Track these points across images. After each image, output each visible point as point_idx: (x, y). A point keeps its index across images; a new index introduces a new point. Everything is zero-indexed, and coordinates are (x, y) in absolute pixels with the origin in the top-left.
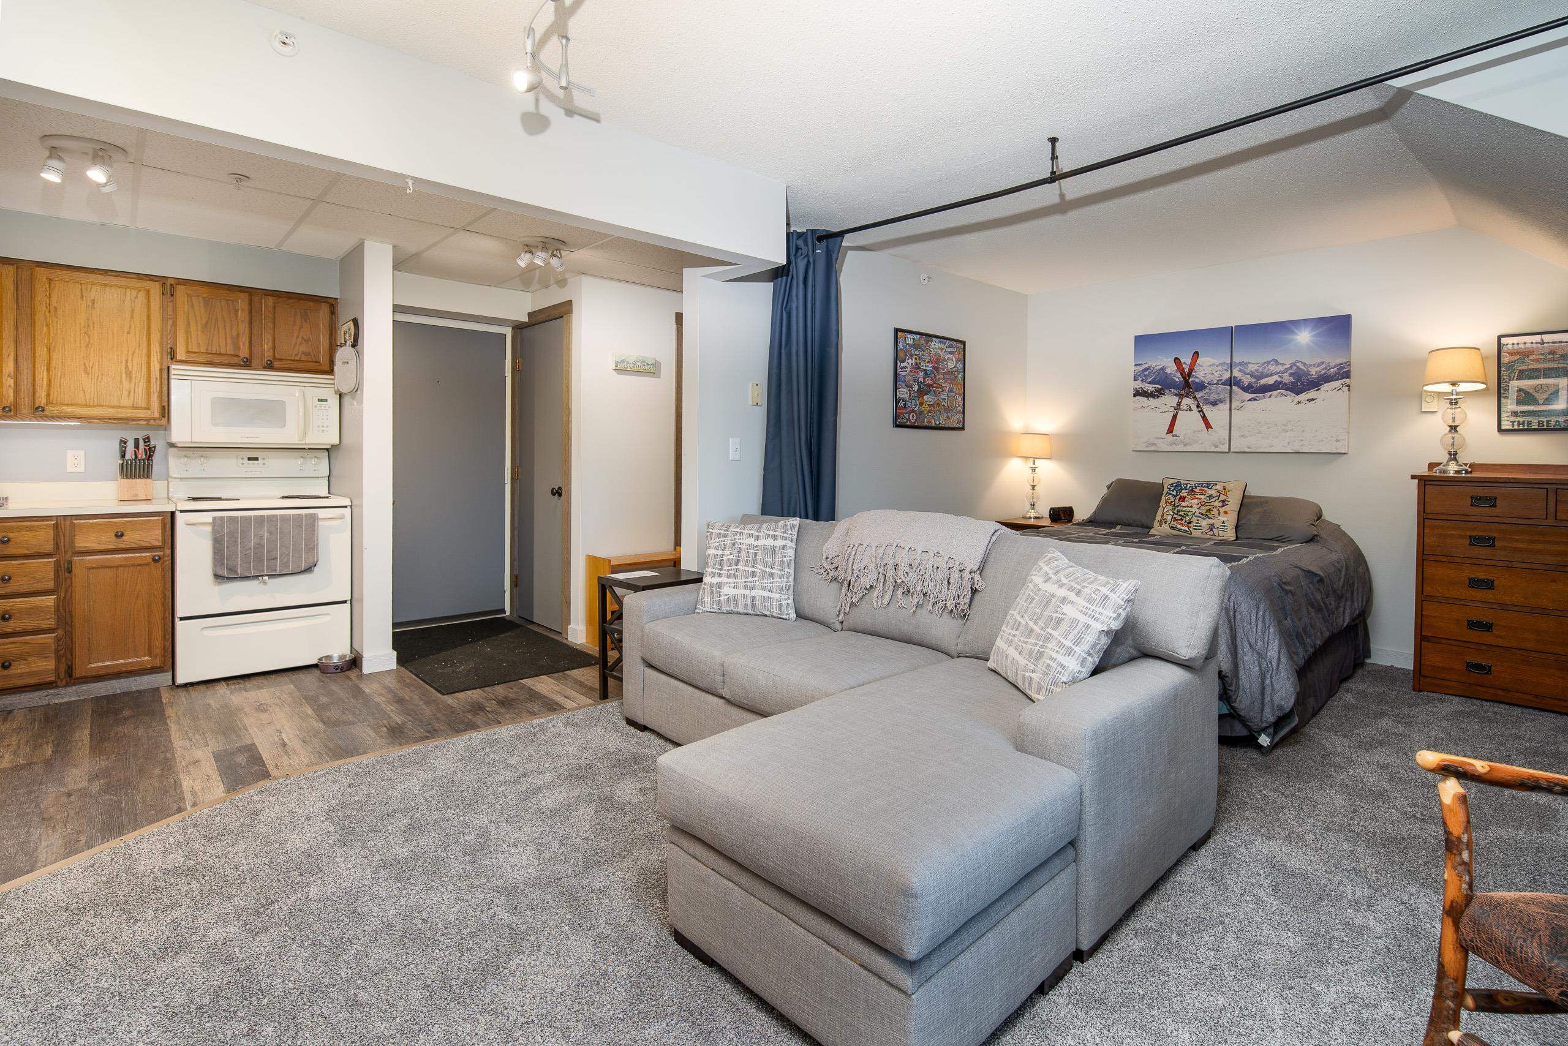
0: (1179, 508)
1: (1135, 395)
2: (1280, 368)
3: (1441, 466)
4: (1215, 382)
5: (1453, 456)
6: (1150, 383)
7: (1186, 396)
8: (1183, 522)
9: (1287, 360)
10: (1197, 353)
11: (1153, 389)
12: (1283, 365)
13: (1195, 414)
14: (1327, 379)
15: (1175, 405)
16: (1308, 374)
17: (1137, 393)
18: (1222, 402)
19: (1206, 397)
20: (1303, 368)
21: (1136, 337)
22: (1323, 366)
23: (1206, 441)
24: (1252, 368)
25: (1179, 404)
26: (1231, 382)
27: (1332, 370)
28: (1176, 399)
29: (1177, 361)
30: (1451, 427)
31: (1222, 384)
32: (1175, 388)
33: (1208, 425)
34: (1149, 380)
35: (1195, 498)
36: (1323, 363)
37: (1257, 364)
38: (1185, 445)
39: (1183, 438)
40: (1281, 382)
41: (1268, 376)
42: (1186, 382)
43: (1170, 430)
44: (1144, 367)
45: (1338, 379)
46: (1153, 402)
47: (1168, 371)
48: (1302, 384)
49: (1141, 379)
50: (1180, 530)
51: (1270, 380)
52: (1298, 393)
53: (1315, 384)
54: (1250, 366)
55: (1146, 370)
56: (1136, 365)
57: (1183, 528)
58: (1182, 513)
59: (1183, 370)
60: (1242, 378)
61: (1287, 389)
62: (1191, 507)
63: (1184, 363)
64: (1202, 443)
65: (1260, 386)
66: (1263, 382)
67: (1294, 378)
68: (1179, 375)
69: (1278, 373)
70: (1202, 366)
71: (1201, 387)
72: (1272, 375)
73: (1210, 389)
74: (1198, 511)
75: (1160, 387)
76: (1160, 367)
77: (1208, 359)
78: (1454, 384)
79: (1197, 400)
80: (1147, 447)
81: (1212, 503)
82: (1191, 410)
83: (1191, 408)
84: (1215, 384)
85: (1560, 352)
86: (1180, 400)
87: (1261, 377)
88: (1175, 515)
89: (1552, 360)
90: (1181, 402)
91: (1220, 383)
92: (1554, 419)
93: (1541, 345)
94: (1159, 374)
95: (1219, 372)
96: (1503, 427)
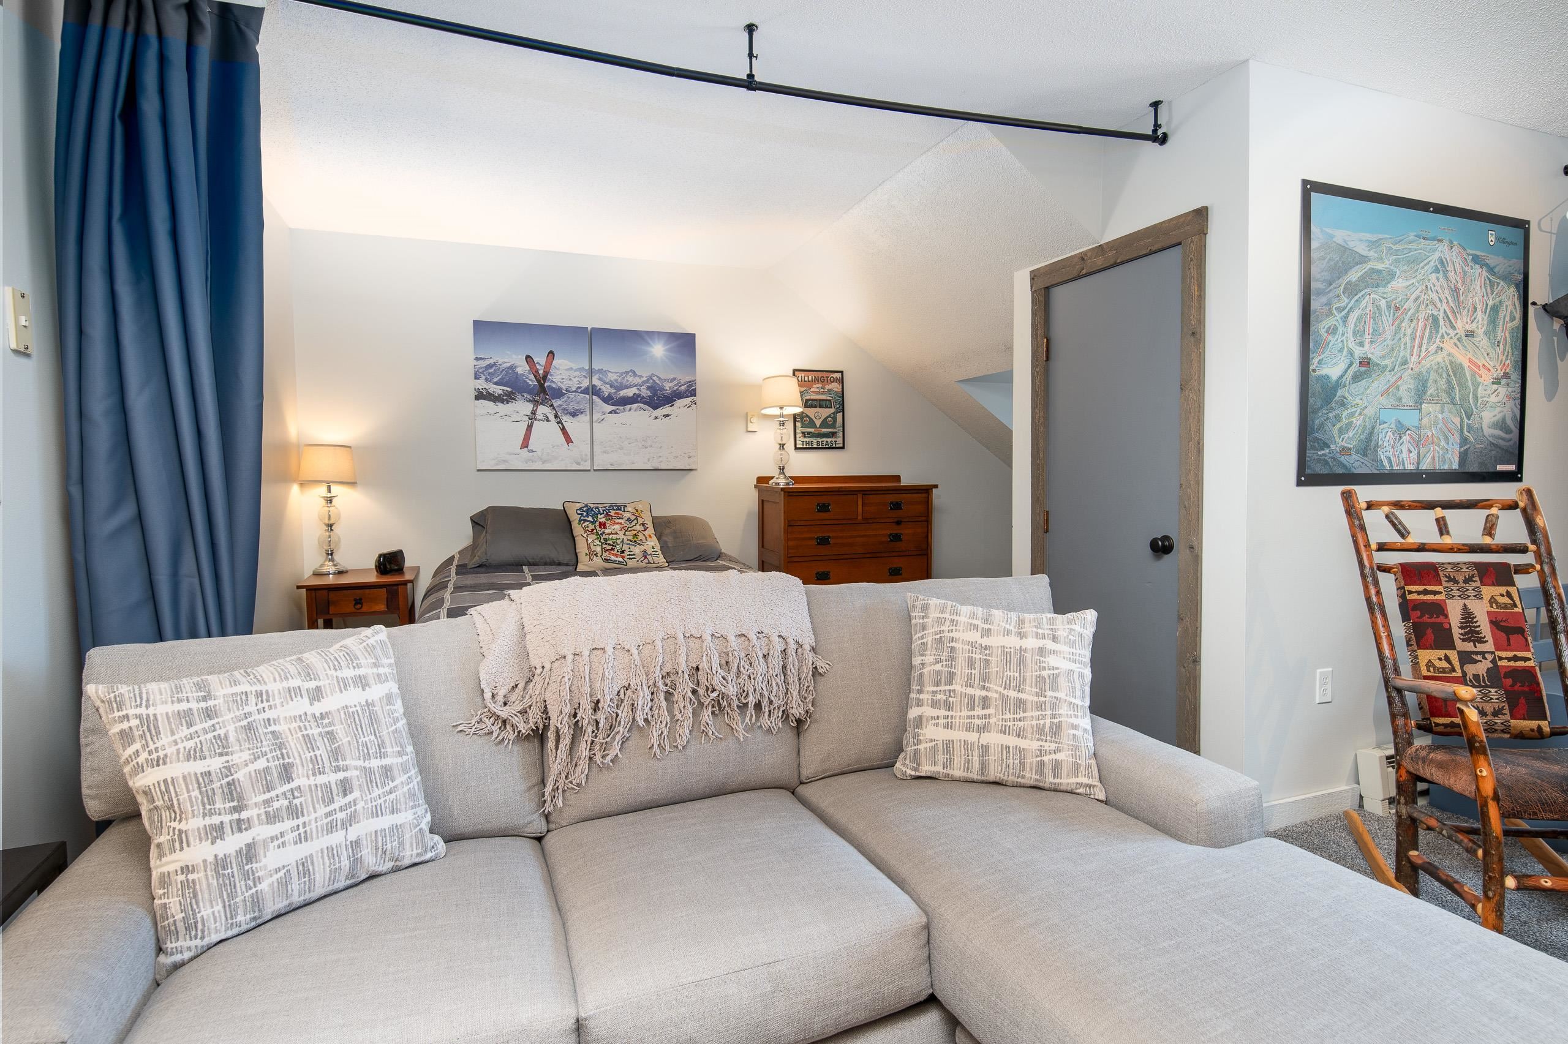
0: (604, 536)
1: (477, 398)
2: (638, 380)
3: (774, 479)
4: (574, 389)
5: (782, 469)
6: (496, 383)
7: (541, 404)
8: (616, 552)
9: (644, 373)
10: (551, 353)
11: (501, 392)
12: (641, 377)
13: (553, 425)
14: (679, 395)
15: (529, 414)
16: (662, 389)
17: (480, 396)
18: (582, 413)
19: (564, 406)
20: (658, 382)
21: (474, 322)
22: (675, 382)
23: (566, 457)
24: (612, 377)
25: (534, 413)
26: (593, 391)
27: (683, 387)
28: (529, 407)
29: (528, 358)
30: (780, 444)
31: (581, 393)
32: (529, 393)
33: (568, 440)
34: (496, 380)
35: (615, 524)
36: (675, 379)
37: (617, 373)
38: (543, 463)
39: (539, 453)
40: (639, 395)
41: (627, 387)
42: (541, 385)
43: (525, 444)
44: (487, 362)
45: (687, 397)
46: (501, 408)
47: (520, 371)
48: (658, 398)
49: (484, 377)
50: (614, 562)
51: (629, 393)
52: (655, 408)
53: (669, 399)
54: (609, 375)
55: (490, 366)
56: (477, 359)
57: (617, 559)
58: (610, 542)
59: (537, 371)
60: (602, 387)
61: (645, 403)
62: (616, 534)
63: (538, 363)
64: (562, 460)
65: (620, 398)
66: (623, 393)
67: (651, 392)
68: (532, 376)
69: (636, 386)
70: (558, 369)
71: (558, 393)
72: (630, 387)
73: (569, 398)
74: (625, 538)
75: (509, 389)
76: (508, 365)
77: (566, 362)
78: (781, 408)
79: (554, 409)
80: (497, 464)
81: (634, 528)
82: (548, 420)
83: (548, 417)
84: (574, 392)
85: (827, 387)
86: (535, 408)
87: (620, 388)
88: (604, 546)
89: (823, 393)
90: (536, 410)
91: (579, 391)
92: (825, 440)
93: (817, 380)
94: (507, 373)
95: (577, 379)
96: (797, 446)
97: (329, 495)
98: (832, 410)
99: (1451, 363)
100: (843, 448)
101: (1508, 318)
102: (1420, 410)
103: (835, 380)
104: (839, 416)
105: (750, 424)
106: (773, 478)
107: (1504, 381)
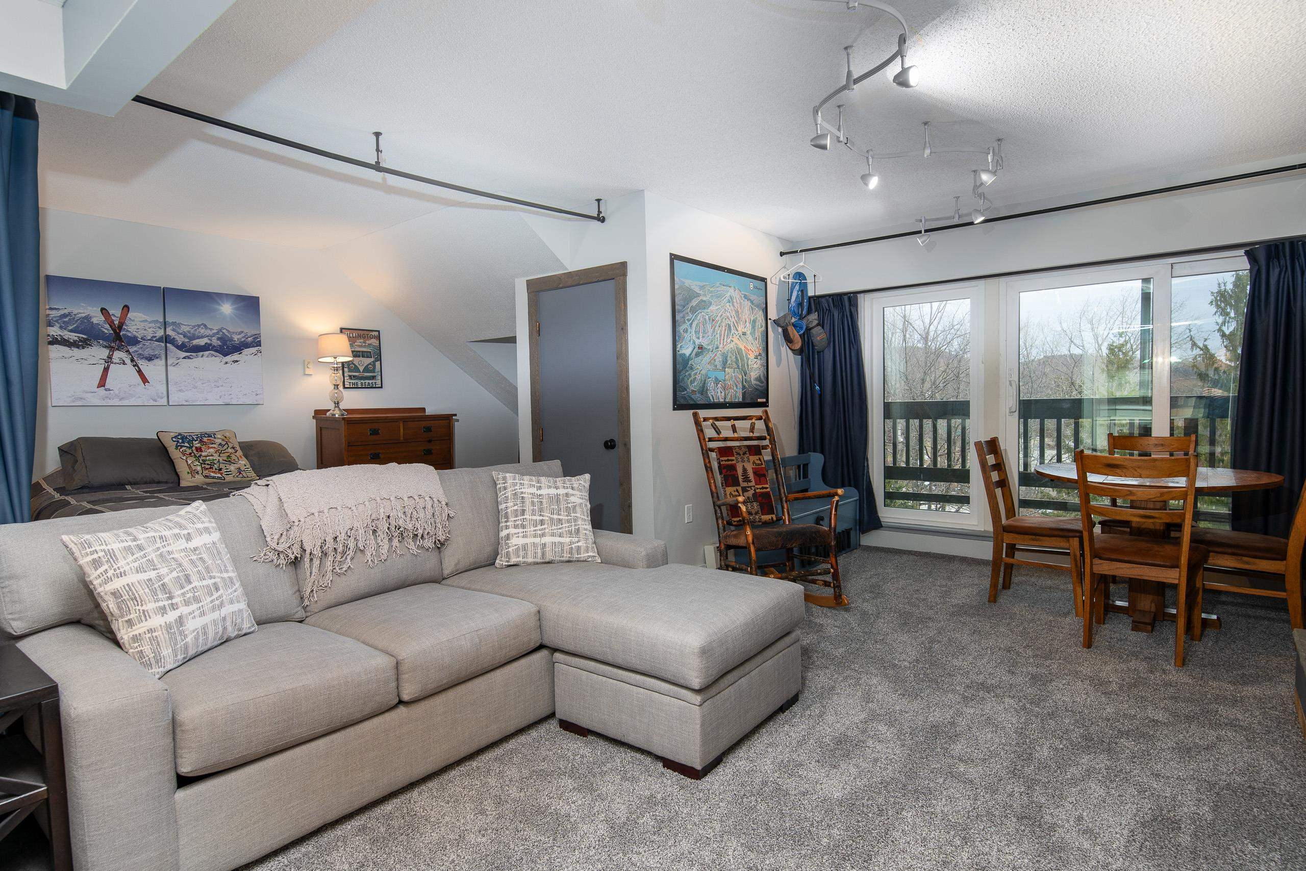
0: (202, 458)
1: (50, 343)
2: (208, 332)
3: (331, 411)
4: (149, 338)
5: (337, 404)
6: (71, 331)
7: (118, 349)
8: (214, 470)
9: (214, 327)
11: (76, 338)
12: (211, 329)
13: (130, 369)
14: (247, 345)
16: (231, 340)
18: (157, 358)
19: (140, 352)
20: (227, 334)
21: (45, 276)
22: (243, 335)
23: (142, 395)
24: (185, 329)
26: (167, 339)
27: (249, 338)
28: (105, 353)
30: (335, 385)
31: (156, 341)
32: (105, 340)
33: (145, 380)
34: (70, 328)
35: (209, 448)
36: (242, 332)
37: (188, 326)
38: (120, 400)
39: (117, 392)
40: (211, 345)
41: (199, 338)
43: (102, 383)
44: (62, 312)
45: (254, 346)
46: (76, 352)
47: (95, 320)
48: (228, 347)
49: (58, 325)
50: (214, 478)
51: (202, 342)
52: (225, 355)
53: (238, 348)
54: (183, 327)
55: (65, 316)
56: (49, 309)
57: (216, 475)
59: (113, 321)
60: (176, 337)
61: (216, 351)
62: (212, 456)
64: (139, 397)
65: (193, 346)
66: (195, 342)
67: (221, 342)
68: (107, 326)
69: (207, 336)
70: (133, 321)
71: (134, 341)
72: (202, 337)
73: (145, 345)
74: (221, 459)
75: (84, 336)
76: (83, 315)
77: (141, 315)
78: (335, 358)
79: (130, 353)
80: (74, 402)
81: (227, 451)
82: (124, 363)
83: (124, 361)
84: (149, 340)
85: (367, 342)
86: (111, 353)
87: (194, 337)
88: (203, 466)
89: (365, 346)
90: (112, 355)
91: (154, 339)
92: (367, 381)
93: (360, 336)
94: (82, 322)
95: (152, 329)
96: (346, 386)
98: (372, 359)
99: (737, 348)
100: (381, 387)
101: (760, 327)
102: (725, 371)
103: (374, 337)
104: (378, 364)
105: (306, 369)
106: (329, 410)
107: (759, 357)
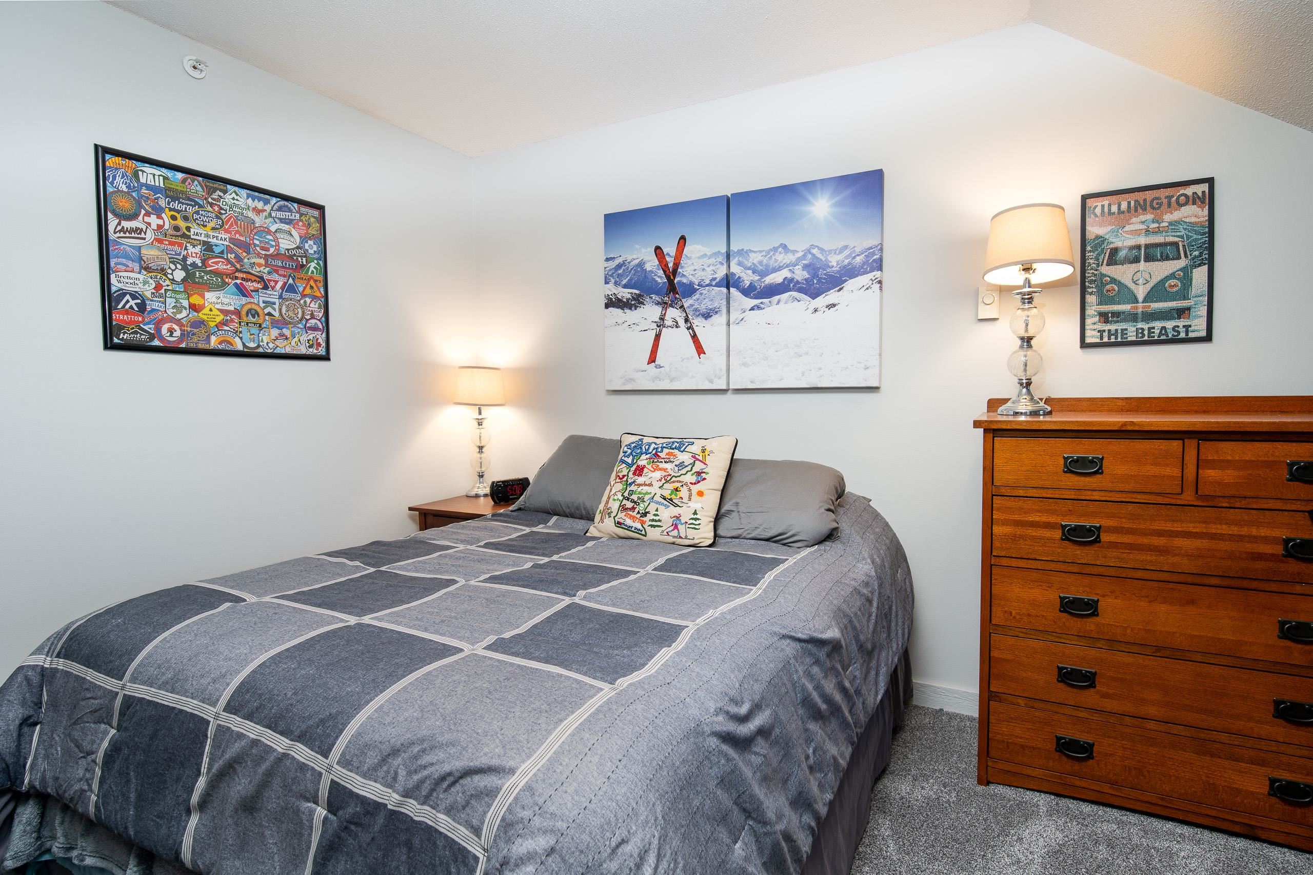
1: (607, 306)
2: (791, 258)
3: (1009, 404)
4: (708, 282)
5: (1027, 386)
6: (625, 287)
7: (671, 306)
8: (634, 514)
9: (799, 245)
10: (683, 239)
11: (629, 296)
12: (794, 252)
13: (683, 333)
14: (851, 272)
15: (657, 320)
16: (826, 265)
17: (612, 303)
18: (716, 312)
19: (696, 306)
20: (819, 256)
21: (606, 216)
22: (847, 252)
23: (698, 373)
24: (755, 258)
25: (662, 319)
26: (728, 281)
27: (858, 259)
28: (658, 310)
29: (658, 250)
30: (1022, 339)
31: (716, 286)
32: (657, 294)
33: (700, 350)
34: (624, 282)
35: (658, 469)
36: (846, 247)
37: (761, 252)
38: (672, 380)
39: (669, 369)
40: (792, 280)
41: (775, 270)
42: (671, 281)
43: (652, 359)
44: (617, 262)
45: (866, 273)
46: (630, 315)
47: (648, 267)
48: (819, 281)
49: (613, 281)
50: (629, 528)
51: (777, 278)
52: (814, 296)
53: (836, 281)
54: (752, 255)
55: (619, 266)
56: (607, 260)
57: (636, 524)
58: (635, 497)
59: (666, 265)
60: (743, 275)
61: (800, 290)
62: (650, 485)
63: (668, 254)
64: (694, 377)
65: (766, 287)
66: (769, 280)
67: (809, 274)
68: (661, 273)
69: (787, 266)
70: (690, 258)
71: (690, 290)
72: (779, 269)
73: (701, 294)
74: (659, 492)
75: (637, 292)
76: (637, 262)
77: (698, 247)
78: (1027, 270)
79: (684, 311)
80: (624, 384)
81: (682, 477)
82: (677, 327)
83: (677, 323)
84: (707, 285)
85: (1168, 217)
86: (663, 313)
87: (763, 274)
88: (625, 502)
89: (1157, 231)
90: (665, 314)
91: (714, 283)
92: (1158, 325)
93: (1141, 207)
94: (636, 271)
95: (712, 268)
96: (1088, 340)
97: (480, 417)
98: (1182, 263)
100: (1208, 338)
103: (1195, 200)
104: (1200, 275)
105: (981, 306)
106: (1005, 401)
